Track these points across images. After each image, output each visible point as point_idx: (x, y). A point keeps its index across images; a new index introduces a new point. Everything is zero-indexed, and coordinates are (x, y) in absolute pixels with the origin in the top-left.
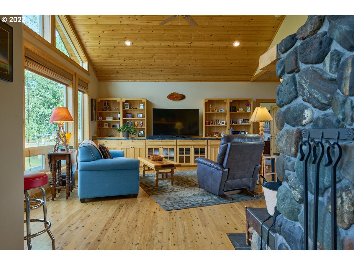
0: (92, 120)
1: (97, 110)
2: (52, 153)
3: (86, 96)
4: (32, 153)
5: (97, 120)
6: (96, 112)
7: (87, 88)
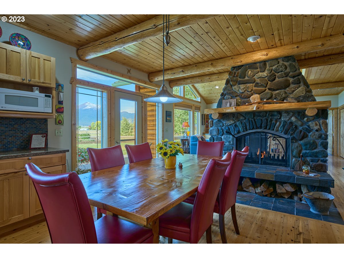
0: (202, 125)
1: (205, 119)
2: (182, 139)
3: (199, 114)
4: (176, 138)
5: (205, 124)
6: (204, 121)
7: (200, 110)
